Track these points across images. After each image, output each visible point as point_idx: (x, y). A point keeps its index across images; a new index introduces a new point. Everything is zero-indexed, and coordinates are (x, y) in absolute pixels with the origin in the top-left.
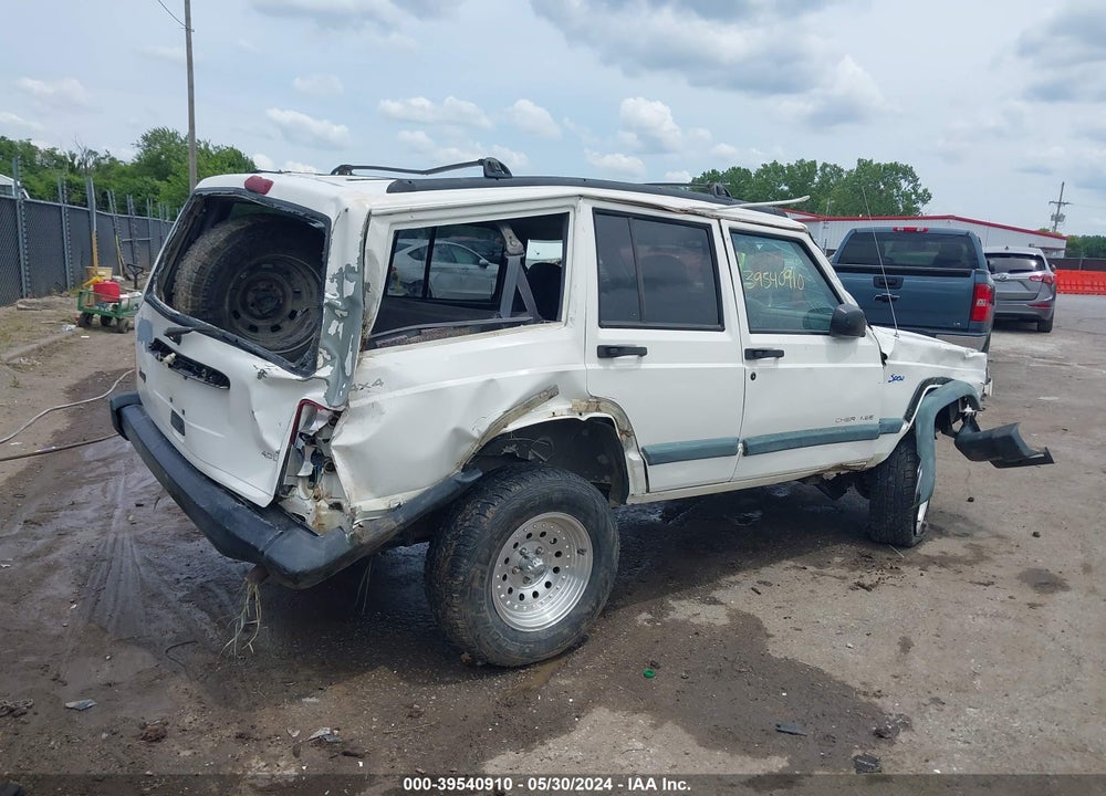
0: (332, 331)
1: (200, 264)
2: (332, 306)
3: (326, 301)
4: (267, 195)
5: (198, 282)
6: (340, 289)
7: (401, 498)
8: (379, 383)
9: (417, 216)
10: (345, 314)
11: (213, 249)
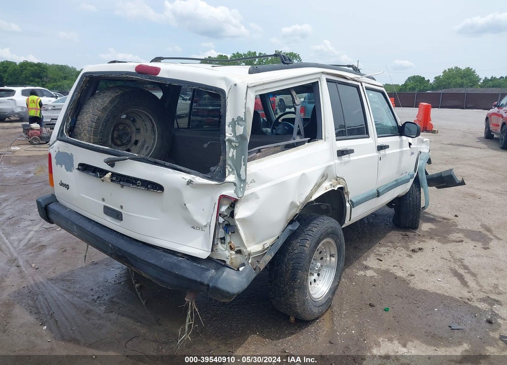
0: (230, 155)
1: (97, 117)
2: (230, 141)
3: (227, 138)
4: (158, 76)
5: (96, 128)
6: (234, 131)
7: (268, 243)
8: (253, 181)
9: (265, 87)
10: (237, 145)
11: (104, 108)
